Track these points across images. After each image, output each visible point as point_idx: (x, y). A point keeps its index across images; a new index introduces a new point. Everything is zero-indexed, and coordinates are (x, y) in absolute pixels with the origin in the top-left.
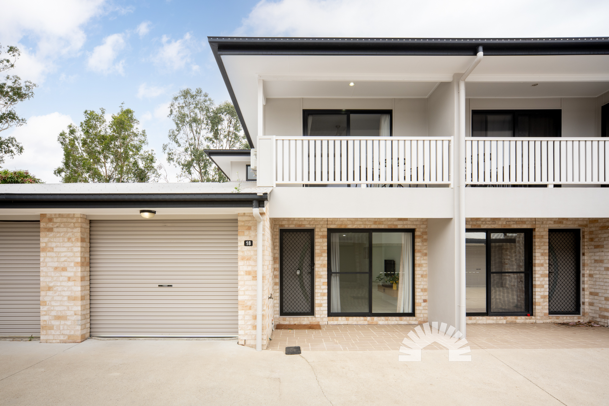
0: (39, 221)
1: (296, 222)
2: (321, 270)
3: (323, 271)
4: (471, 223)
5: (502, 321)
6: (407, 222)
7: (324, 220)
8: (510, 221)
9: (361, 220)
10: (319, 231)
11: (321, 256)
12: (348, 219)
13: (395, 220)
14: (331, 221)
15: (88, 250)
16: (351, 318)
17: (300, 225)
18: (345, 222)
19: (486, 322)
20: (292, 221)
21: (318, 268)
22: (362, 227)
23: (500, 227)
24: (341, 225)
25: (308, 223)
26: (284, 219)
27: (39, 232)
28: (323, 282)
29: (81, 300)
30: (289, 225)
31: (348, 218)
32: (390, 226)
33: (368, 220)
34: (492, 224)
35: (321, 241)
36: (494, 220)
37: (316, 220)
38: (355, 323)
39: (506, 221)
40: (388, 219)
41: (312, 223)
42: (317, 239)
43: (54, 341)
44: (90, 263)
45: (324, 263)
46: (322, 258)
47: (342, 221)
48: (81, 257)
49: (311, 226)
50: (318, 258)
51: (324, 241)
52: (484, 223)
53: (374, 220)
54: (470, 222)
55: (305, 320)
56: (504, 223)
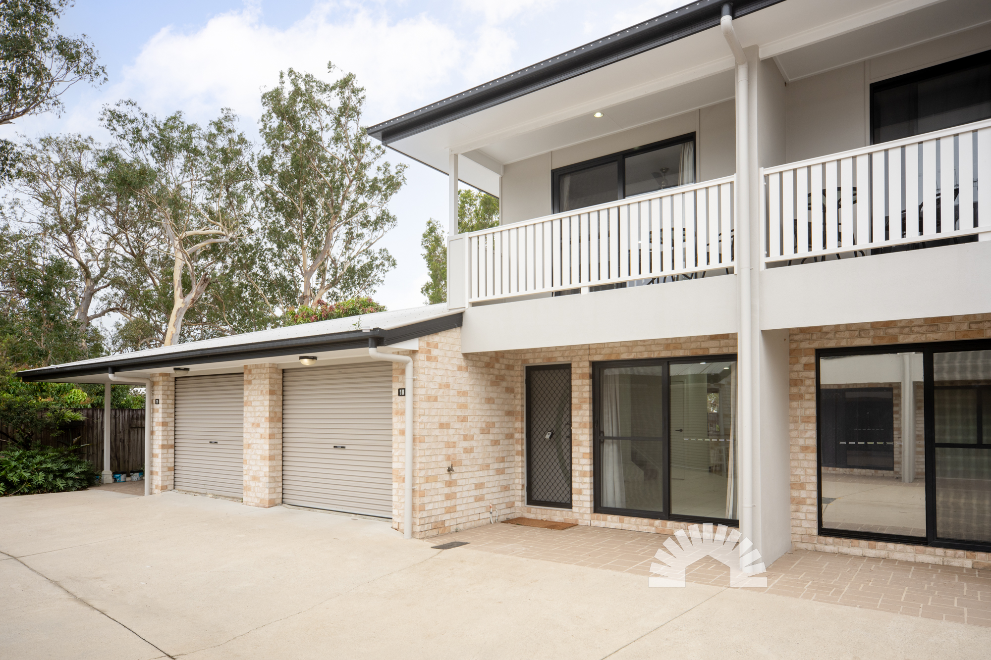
0: (243, 373)
1: (544, 354)
2: (580, 432)
3: (582, 434)
4: (872, 333)
5: (959, 560)
6: (727, 341)
7: (584, 348)
8: (981, 322)
9: (642, 343)
10: (577, 366)
11: (580, 408)
12: (622, 344)
13: (703, 339)
14: (596, 349)
15: (280, 403)
16: (627, 519)
17: (549, 359)
18: (617, 349)
19: (915, 558)
20: (539, 352)
21: (576, 428)
22: (645, 356)
23: (952, 338)
24: (611, 354)
25: (560, 355)
26: (527, 351)
27: (243, 385)
28: (584, 453)
29: (270, 460)
30: (534, 359)
31: (621, 342)
32: (695, 351)
33: (655, 342)
34: (927, 332)
35: (580, 384)
36: (933, 323)
37: (572, 348)
38: (633, 528)
39: (970, 323)
40: (690, 337)
41: (566, 354)
42: (574, 380)
43: (251, 504)
44: (283, 419)
45: (584, 420)
46: (581, 412)
47: (611, 348)
48: (270, 412)
49: (565, 360)
50: (576, 412)
51: (585, 383)
52: (907, 330)
53: (666, 342)
54: (869, 333)
55: (557, 515)
56: (965, 327)
